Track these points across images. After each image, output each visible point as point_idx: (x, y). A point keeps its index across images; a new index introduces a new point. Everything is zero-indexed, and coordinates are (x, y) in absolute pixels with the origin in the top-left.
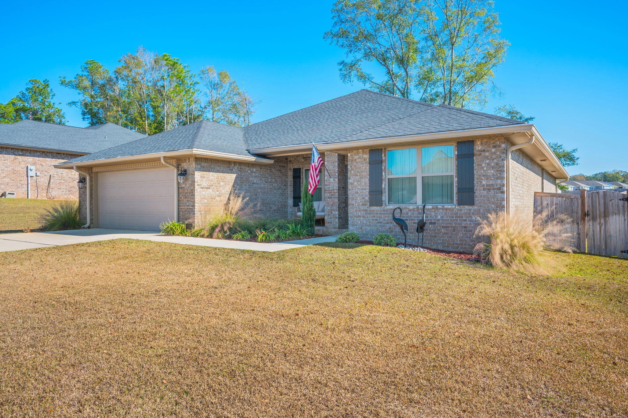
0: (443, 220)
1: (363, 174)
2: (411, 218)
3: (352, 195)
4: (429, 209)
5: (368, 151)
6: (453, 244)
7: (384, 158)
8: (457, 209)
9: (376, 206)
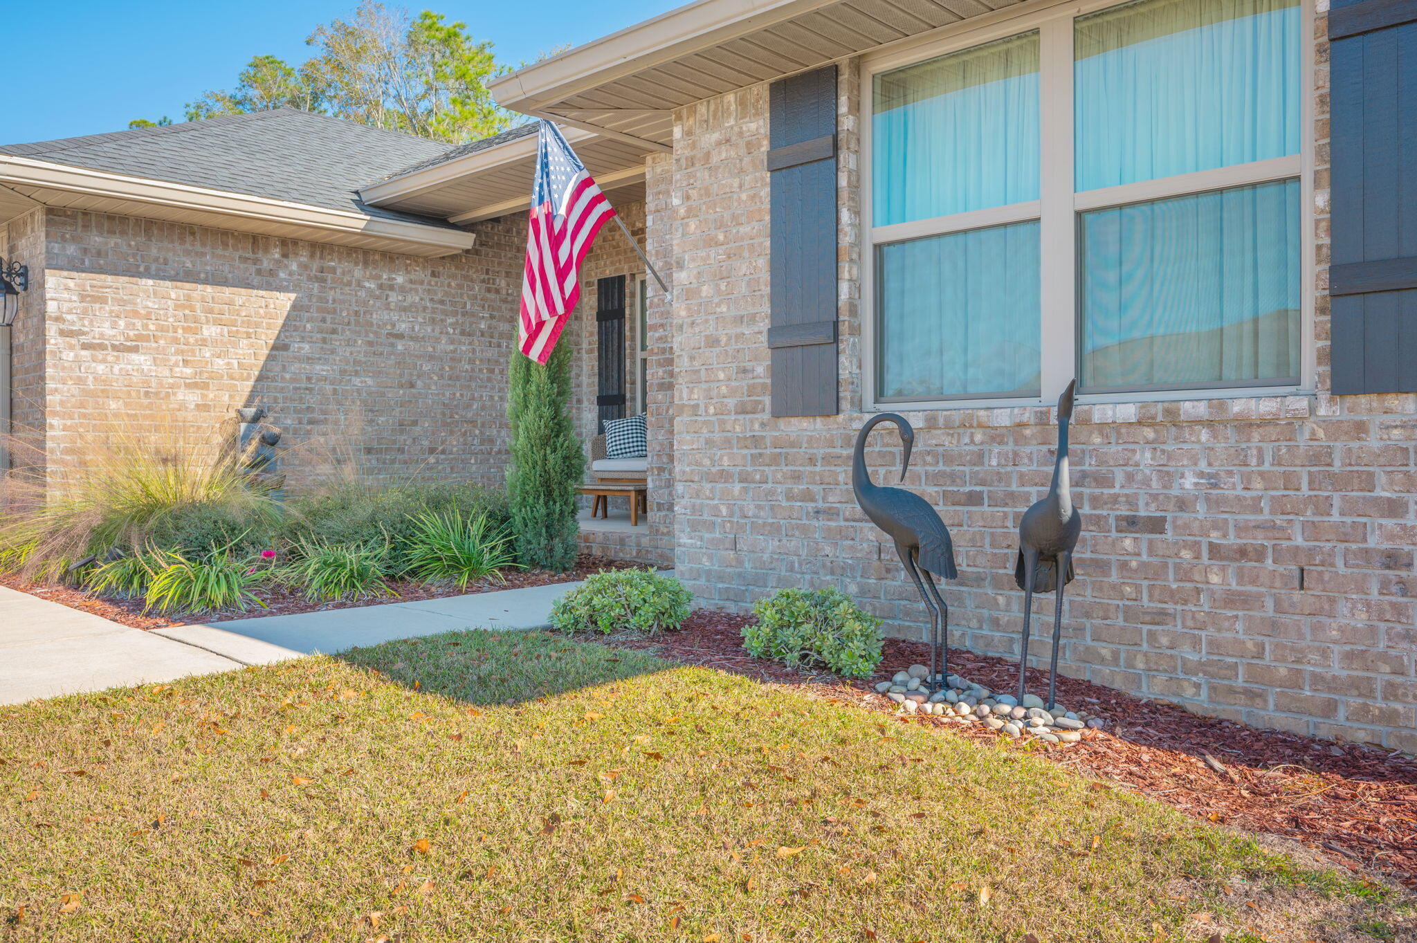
0: (1214, 503)
1: (742, 230)
2: (1000, 489)
3: (692, 358)
4: (1116, 427)
5: (766, 94)
6: (1295, 680)
7: (847, 123)
8: (1326, 423)
9: (809, 411)
